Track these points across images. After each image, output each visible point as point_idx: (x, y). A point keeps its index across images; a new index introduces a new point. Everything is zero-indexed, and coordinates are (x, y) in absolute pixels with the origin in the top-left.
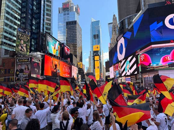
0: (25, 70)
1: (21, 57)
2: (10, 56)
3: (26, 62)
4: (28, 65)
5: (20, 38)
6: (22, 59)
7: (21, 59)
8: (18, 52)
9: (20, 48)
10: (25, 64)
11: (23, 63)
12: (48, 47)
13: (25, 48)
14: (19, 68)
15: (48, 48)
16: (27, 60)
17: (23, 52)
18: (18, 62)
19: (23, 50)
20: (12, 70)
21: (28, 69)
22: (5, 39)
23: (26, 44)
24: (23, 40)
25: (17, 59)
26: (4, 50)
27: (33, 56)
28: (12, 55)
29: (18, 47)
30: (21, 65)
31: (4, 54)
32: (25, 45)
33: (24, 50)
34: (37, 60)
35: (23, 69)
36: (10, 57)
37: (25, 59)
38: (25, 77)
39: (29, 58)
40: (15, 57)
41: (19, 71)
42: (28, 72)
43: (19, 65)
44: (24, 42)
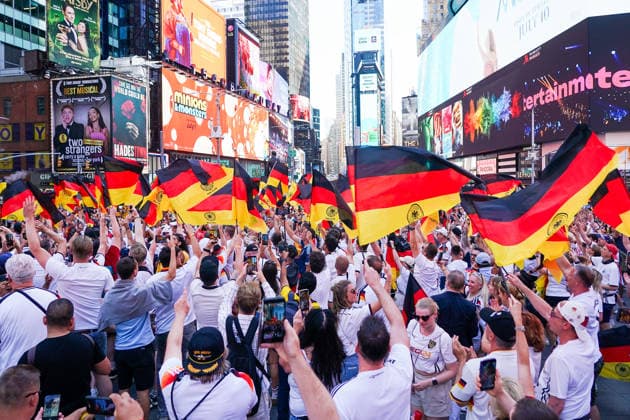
0: (88, 130)
1: (68, 74)
2: (27, 72)
3: (90, 95)
4: (101, 110)
6: (76, 86)
7: (72, 86)
8: (58, 55)
9: (63, 36)
10: (86, 104)
11: (81, 100)
13: (82, 40)
14: (64, 118)
16: (94, 90)
17: (78, 58)
18: (60, 94)
19: (74, 47)
20: (40, 128)
21: (102, 125)
23: (85, 22)
24: (72, 6)
25: (55, 83)
26: (2, 47)
27: (117, 74)
28: (35, 68)
29: (54, 36)
30: (73, 107)
31: (3, 64)
32: (82, 27)
33: (82, 50)
34: (133, 87)
35: (82, 125)
36: (28, 78)
37: (86, 85)
38: (92, 156)
39: (100, 81)
40: (48, 76)
41: (66, 133)
42: (101, 135)
43: (67, 106)
44: (76, 14)
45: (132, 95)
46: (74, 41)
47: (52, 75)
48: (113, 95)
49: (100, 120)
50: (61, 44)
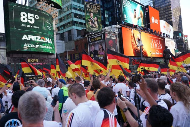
0: (99, 52)
1: (92, 34)
3: (99, 40)
4: (102, 44)
5: (89, 10)
6: (94, 38)
8: (89, 29)
9: (90, 23)
10: (98, 43)
11: (96, 42)
12: (125, 15)
13: (96, 23)
14: (92, 49)
15: (125, 17)
16: (99, 38)
17: (95, 29)
18: (90, 41)
19: (94, 26)
21: (103, 50)
22: (75, 17)
23: (96, 17)
24: (92, 13)
25: (89, 38)
26: (76, 31)
27: (107, 31)
28: (83, 35)
29: (88, 23)
30: (94, 45)
31: (77, 36)
32: (96, 19)
33: (96, 26)
34: (112, 35)
35: (97, 50)
37: (97, 37)
39: (101, 35)
40: (86, 36)
41: (93, 54)
42: (103, 53)
43: (92, 45)
44: (93, 15)
45: (112, 38)
46: (94, 24)
47: (88, 36)
48: (106, 39)
49: (102, 48)
50: (90, 25)
